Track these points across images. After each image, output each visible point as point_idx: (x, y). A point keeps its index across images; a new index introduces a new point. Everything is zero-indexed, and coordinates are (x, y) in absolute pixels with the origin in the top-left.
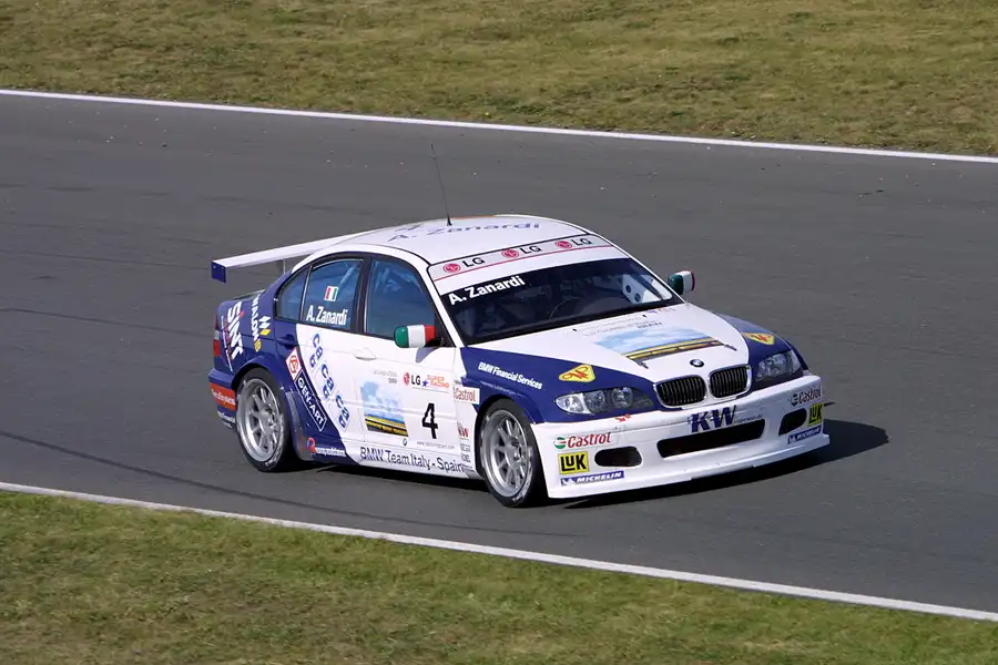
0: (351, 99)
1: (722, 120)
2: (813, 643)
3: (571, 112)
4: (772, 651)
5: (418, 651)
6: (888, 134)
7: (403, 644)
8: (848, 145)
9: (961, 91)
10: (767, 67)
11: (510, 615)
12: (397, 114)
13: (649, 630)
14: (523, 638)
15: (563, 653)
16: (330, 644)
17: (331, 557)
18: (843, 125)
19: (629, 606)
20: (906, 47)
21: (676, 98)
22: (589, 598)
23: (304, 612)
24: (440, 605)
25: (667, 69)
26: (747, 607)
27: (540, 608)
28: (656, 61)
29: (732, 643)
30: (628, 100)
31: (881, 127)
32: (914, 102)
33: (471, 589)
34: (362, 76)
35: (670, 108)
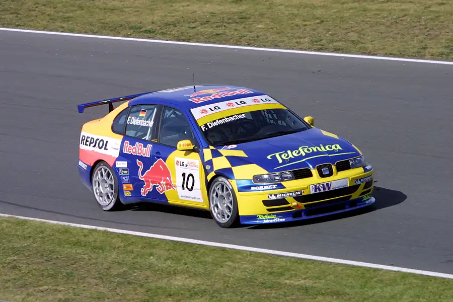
0: (63, 25)
1: (241, 37)
2: (317, 281)
3: (168, 33)
4: (298, 285)
5: (129, 283)
6: (320, 45)
7: (122, 280)
8: (301, 49)
9: (350, 25)
10: (257, 13)
11: (172, 267)
12: (85, 33)
13: (238, 274)
14: (179, 278)
15: (198, 285)
16: (87, 279)
17: (82, 239)
18: (298, 40)
19: (227, 263)
20: (322, 4)
21: (217, 27)
22: (209, 259)
23: (72, 264)
24: (137, 262)
25: (211, 13)
26: (283, 264)
27: (185, 264)
28: (205, 10)
29: (279, 281)
30: (194, 27)
31: (316, 42)
32: (329, 30)
33: (151, 254)
34: (67, 15)
35: (216, 32)
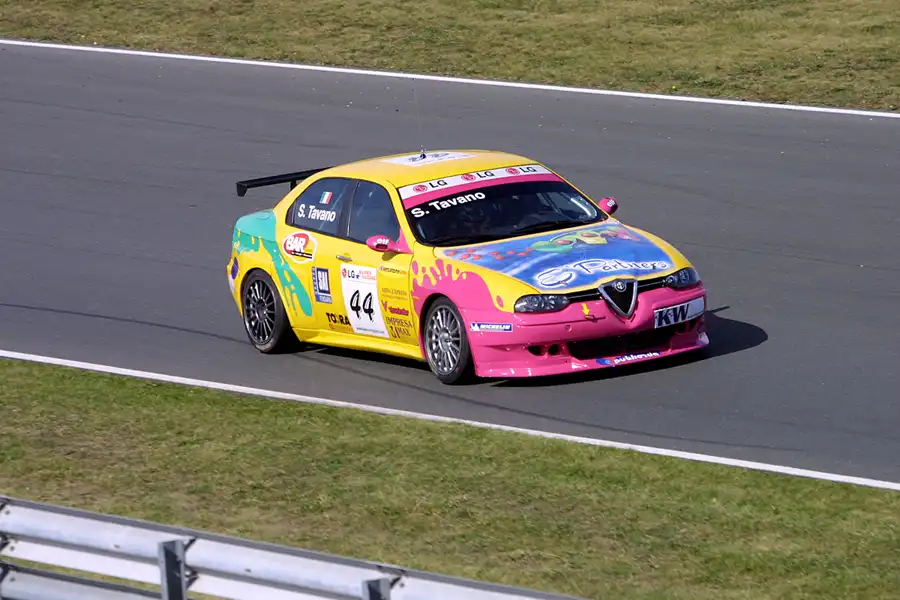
0: (554, 72)
3: (746, 86)
5: (673, 546)
7: (658, 540)
11: (751, 518)
12: (594, 86)
13: (875, 532)
15: (801, 551)
16: (596, 538)
17: (588, 464)
22: (820, 504)
23: (569, 510)
24: (687, 508)
27: (776, 512)
28: (813, 45)
30: (794, 77)
33: (714, 494)
34: (559, 53)
35: (834, 85)
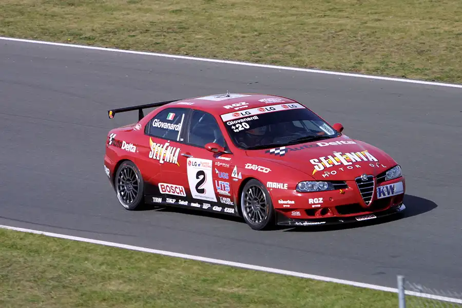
1: (180, 47)
2: (250, 289)
4: (232, 293)
6: (258, 57)
8: (239, 60)
9: (288, 38)
10: (196, 23)
14: (113, 283)
18: (236, 51)
19: (162, 269)
20: (260, 17)
21: (156, 36)
25: (151, 22)
26: (217, 271)
29: (212, 288)
31: (254, 53)
32: (267, 43)
